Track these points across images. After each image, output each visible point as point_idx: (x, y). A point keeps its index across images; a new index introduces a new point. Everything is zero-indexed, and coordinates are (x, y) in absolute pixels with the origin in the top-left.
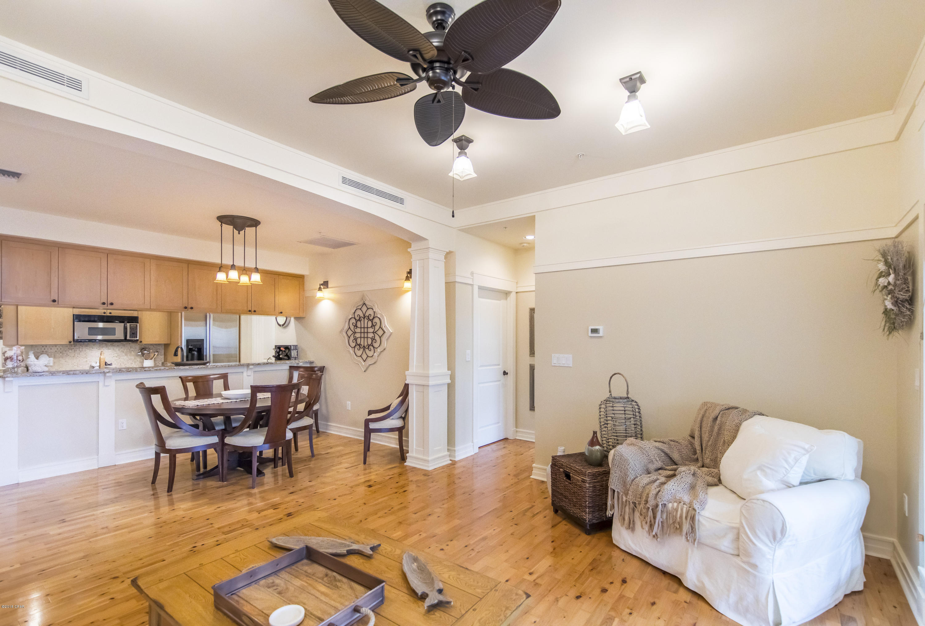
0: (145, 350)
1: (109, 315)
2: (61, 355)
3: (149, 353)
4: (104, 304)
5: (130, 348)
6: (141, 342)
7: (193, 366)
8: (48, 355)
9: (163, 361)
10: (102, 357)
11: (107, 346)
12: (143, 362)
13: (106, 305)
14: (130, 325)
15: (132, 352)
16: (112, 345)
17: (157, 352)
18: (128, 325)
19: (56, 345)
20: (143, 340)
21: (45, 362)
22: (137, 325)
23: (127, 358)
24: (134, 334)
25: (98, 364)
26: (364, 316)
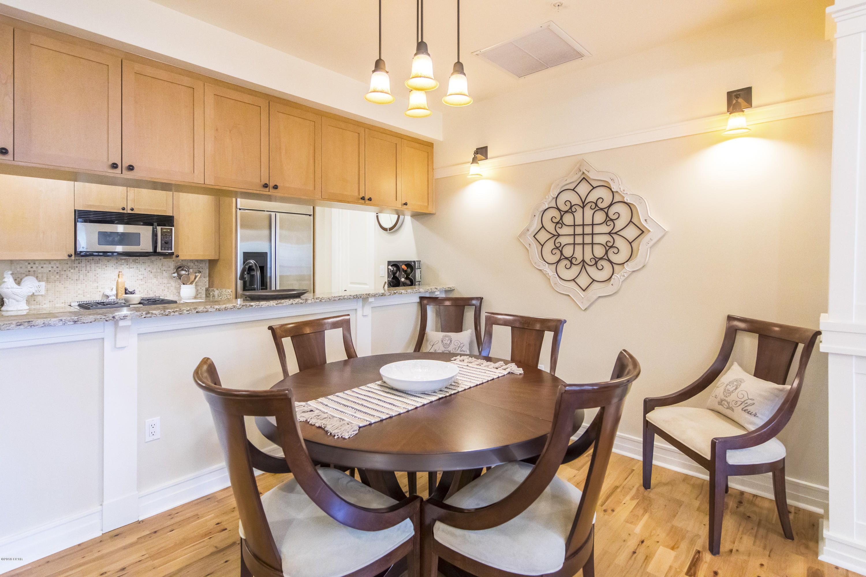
0: (183, 270)
1: (130, 212)
2: (58, 277)
3: (188, 274)
4: (114, 166)
5: (160, 265)
6: (177, 256)
7: (283, 301)
8: (37, 277)
9: (207, 286)
10: (120, 280)
11: (127, 261)
12: (180, 288)
13: (118, 170)
14: (161, 228)
15: (164, 272)
16: (134, 261)
17: (200, 272)
18: (159, 228)
19: (49, 261)
20: (180, 254)
21: (31, 289)
22: (171, 229)
23: (157, 282)
24: (167, 244)
25: (114, 292)
26: (583, 203)
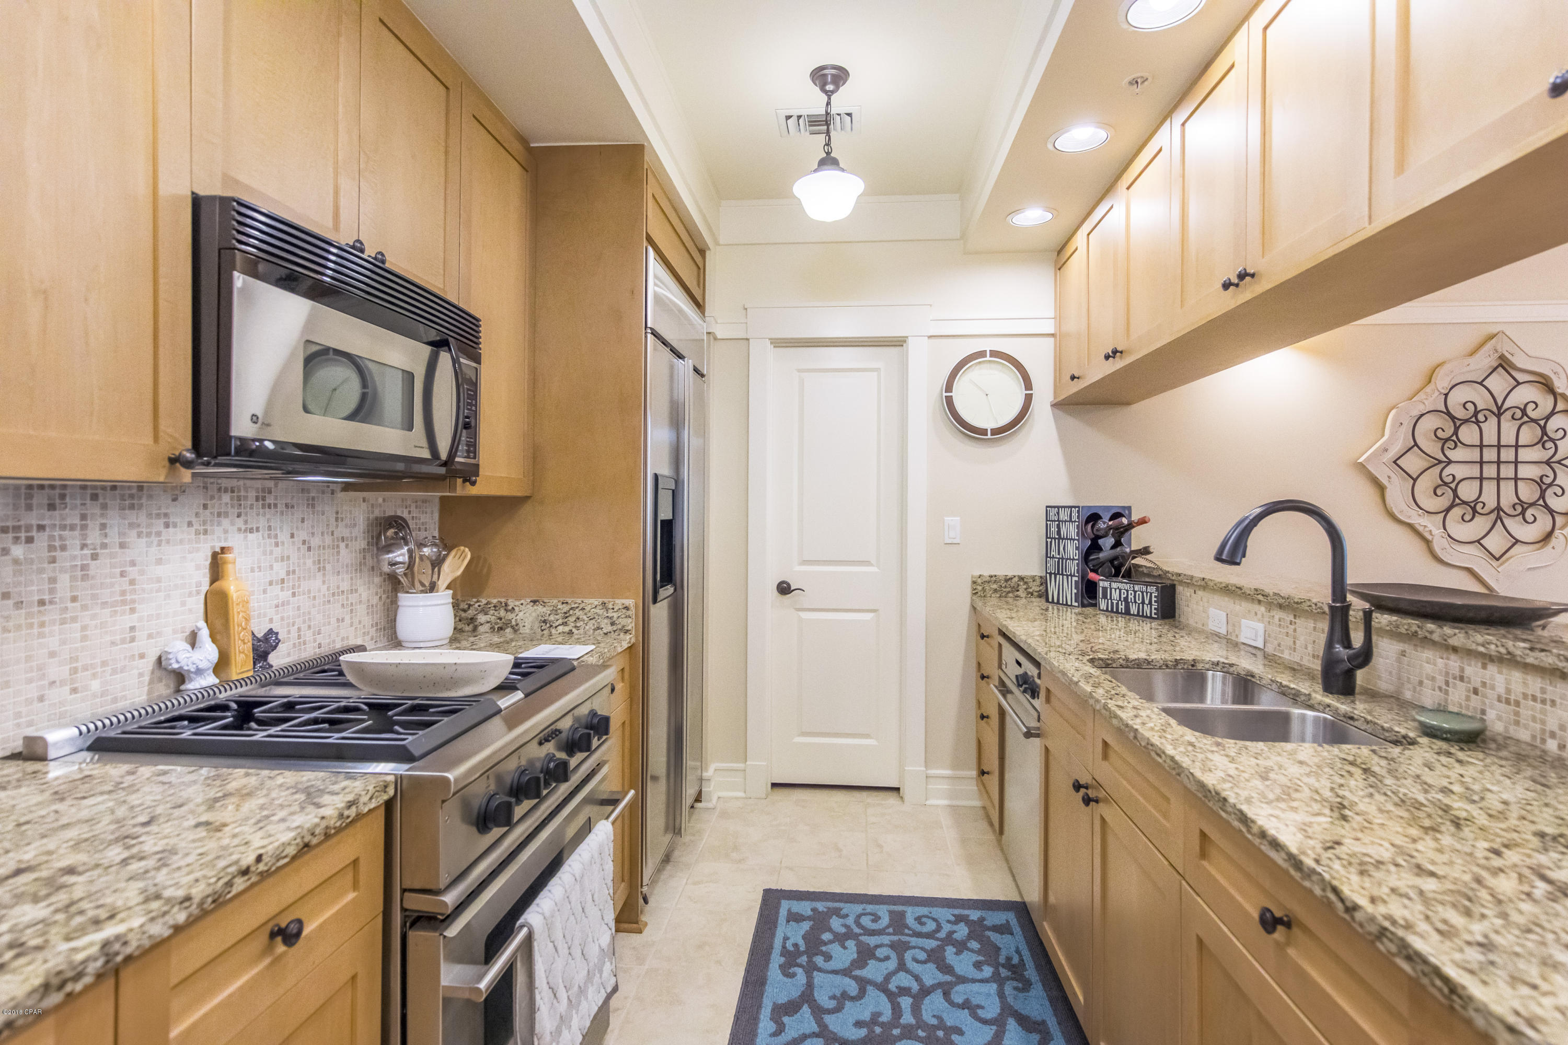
15: (342, 546)
26: (1499, 408)
